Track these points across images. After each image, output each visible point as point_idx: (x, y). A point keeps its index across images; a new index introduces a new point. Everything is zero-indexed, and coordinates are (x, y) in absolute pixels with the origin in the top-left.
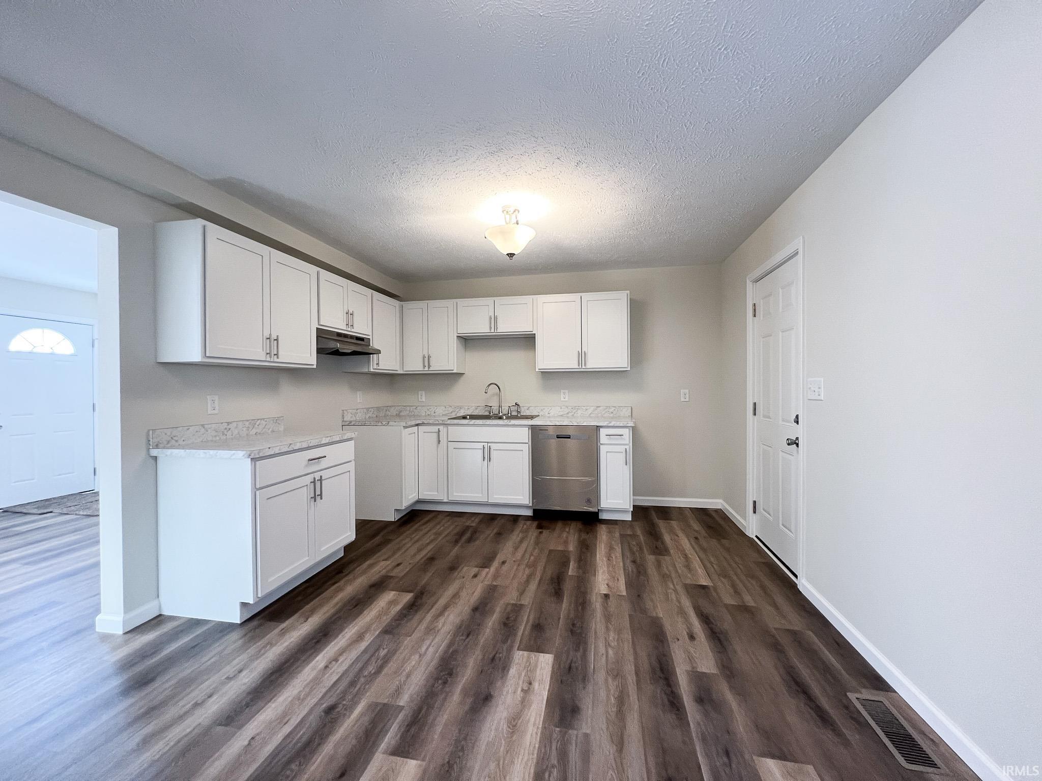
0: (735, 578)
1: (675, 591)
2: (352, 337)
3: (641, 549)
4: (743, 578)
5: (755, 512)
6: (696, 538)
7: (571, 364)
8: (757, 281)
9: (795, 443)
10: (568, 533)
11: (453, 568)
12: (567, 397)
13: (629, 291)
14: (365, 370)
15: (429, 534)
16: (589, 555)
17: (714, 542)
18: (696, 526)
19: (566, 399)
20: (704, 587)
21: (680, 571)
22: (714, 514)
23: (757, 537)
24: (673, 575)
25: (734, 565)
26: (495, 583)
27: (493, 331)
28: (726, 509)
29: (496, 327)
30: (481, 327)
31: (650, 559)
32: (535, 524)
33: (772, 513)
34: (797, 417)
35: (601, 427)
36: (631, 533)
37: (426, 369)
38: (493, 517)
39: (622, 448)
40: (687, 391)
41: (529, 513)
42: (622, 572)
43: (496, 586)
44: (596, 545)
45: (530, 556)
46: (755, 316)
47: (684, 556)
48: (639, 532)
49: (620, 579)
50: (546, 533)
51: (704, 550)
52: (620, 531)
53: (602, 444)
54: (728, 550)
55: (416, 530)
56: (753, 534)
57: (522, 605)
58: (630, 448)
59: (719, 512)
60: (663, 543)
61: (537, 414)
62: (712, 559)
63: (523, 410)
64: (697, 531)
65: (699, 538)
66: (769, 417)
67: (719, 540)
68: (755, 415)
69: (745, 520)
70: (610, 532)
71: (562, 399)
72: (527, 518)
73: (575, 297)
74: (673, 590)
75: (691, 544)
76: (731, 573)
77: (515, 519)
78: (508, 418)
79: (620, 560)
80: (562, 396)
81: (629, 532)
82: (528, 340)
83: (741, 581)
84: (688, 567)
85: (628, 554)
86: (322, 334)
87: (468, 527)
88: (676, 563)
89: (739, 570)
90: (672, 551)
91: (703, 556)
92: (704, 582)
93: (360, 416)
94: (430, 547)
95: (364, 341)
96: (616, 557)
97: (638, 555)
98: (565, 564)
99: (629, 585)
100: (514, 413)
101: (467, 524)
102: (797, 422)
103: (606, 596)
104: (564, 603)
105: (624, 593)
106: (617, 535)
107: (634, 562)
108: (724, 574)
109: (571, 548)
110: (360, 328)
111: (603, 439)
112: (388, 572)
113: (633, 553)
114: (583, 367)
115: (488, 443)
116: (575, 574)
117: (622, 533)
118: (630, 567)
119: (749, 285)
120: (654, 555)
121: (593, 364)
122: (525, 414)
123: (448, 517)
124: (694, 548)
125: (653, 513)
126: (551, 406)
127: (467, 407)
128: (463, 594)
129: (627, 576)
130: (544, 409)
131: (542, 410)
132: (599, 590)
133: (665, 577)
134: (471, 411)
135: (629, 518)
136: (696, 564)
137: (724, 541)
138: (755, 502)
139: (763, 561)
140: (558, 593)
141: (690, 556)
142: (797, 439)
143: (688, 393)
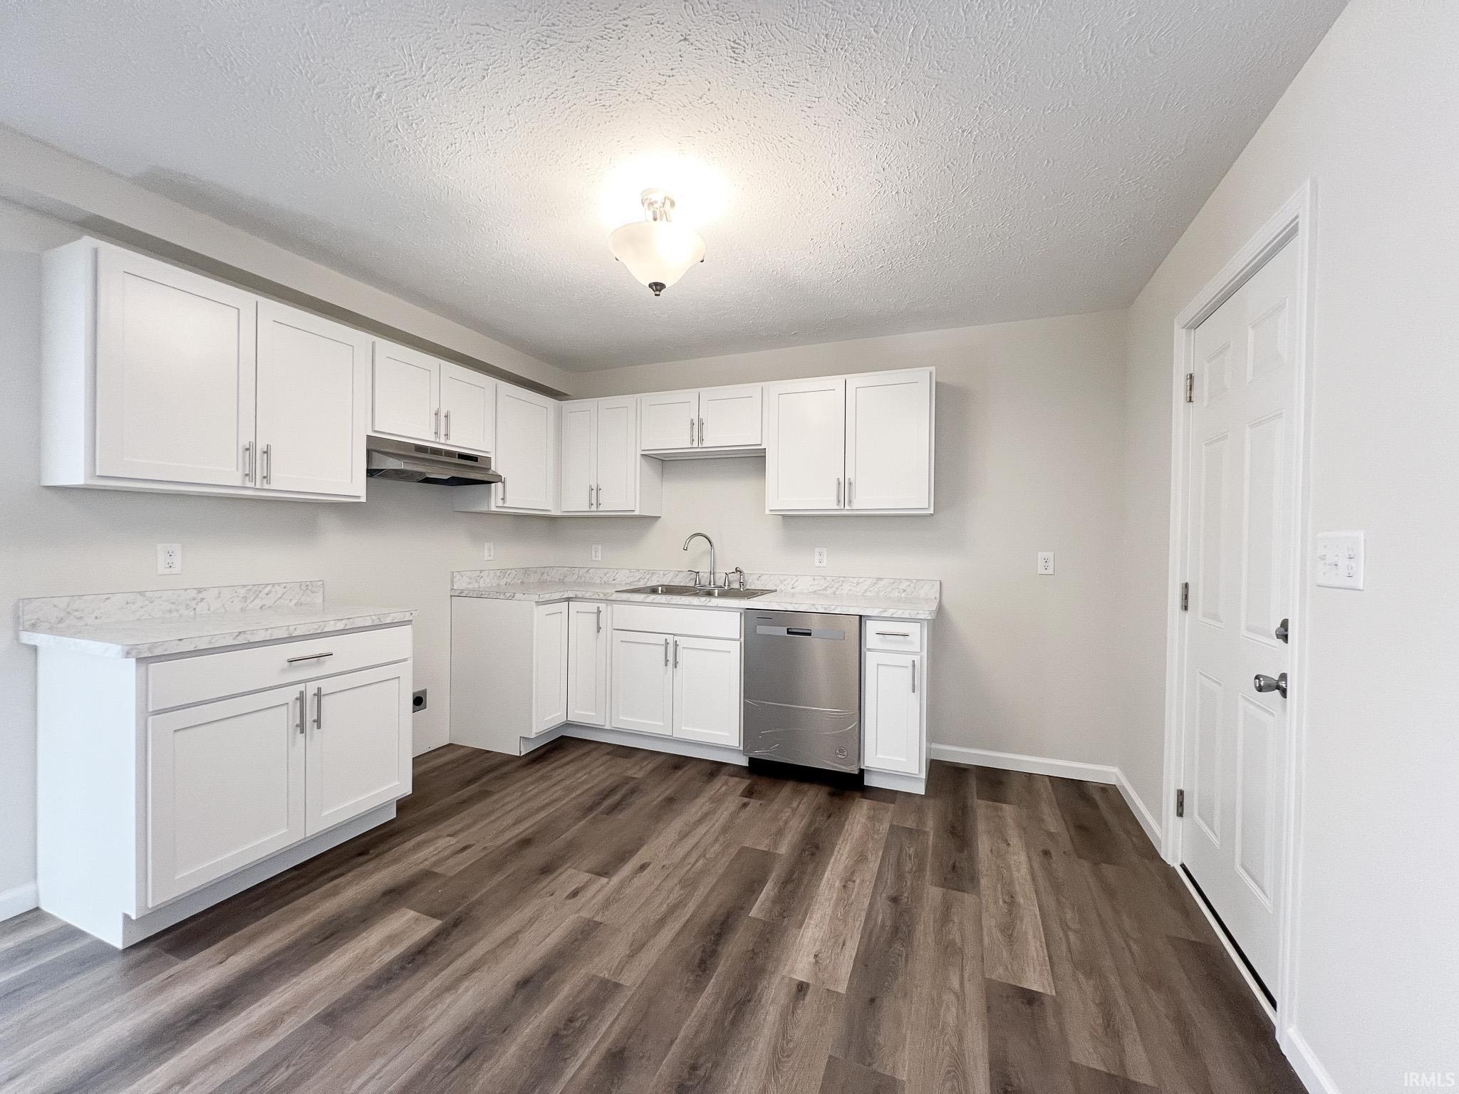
0: (1113, 980)
1: (960, 997)
2: (449, 454)
3: (920, 869)
4: (1135, 982)
5: (1180, 814)
6: (1046, 853)
7: (825, 501)
8: (1196, 324)
9: (1279, 686)
10: (794, 811)
11: (547, 870)
12: (825, 561)
13: (934, 368)
14: (484, 509)
15: (555, 789)
16: (810, 868)
17: (1084, 868)
18: (1053, 821)
19: (824, 564)
20: (1031, 998)
21: (986, 940)
22: (1097, 797)
23: (1183, 866)
24: (970, 950)
25: (1119, 941)
26: (598, 919)
27: (695, 444)
28: (1123, 787)
29: (701, 440)
30: (677, 439)
31: (933, 893)
32: (745, 784)
33: (1218, 832)
34: (1285, 624)
35: (869, 617)
36: (913, 826)
37: (594, 508)
38: (678, 763)
39: (907, 660)
40: (1050, 555)
41: (744, 762)
42: (860, 923)
43: (598, 924)
44: (834, 845)
45: (699, 857)
46: (1190, 401)
47: (1007, 899)
48: (930, 825)
49: (848, 944)
50: (754, 803)
51: (1057, 887)
52: (892, 821)
53: (869, 650)
54: (1110, 892)
55: (543, 778)
56: (1177, 861)
57: (617, 986)
58: (922, 659)
59: (1110, 792)
60: (972, 858)
61: (774, 589)
62: (1069, 915)
63: (750, 581)
64: (1050, 834)
65: (1053, 853)
66: (1216, 617)
67: (1096, 864)
68: (1186, 608)
69: (1160, 824)
70: (871, 818)
71: (818, 564)
72: (737, 771)
73: (836, 382)
74: (956, 994)
75: (1031, 867)
76: (1107, 963)
77: (715, 769)
78: (724, 594)
79: (868, 890)
80: (817, 557)
81: (910, 823)
82: (754, 460)
83: (1127, 991)
84: (1009, 931)
85: (890, 877)
86: (375, 447)
87: (628, 780)
88: (984, 915)
89: (1127, 954)
90: (984, 882)
91: (1050, 902)
92: (1036, 981)
93: (487, 582)
94: (543, 814)
95: (477, 461)
96: (863, 881)
97: (909, 884)
98: (752, 887)
99: (864, 962)
100: (736, 586)
101: (630, 773)
102: (1285, 638)
103: (802, 988)
104: (705, 994)
105: (842, 988)
106: (885, 827)
107: (895, 900)
108: (1088, 966)
109: (784, 849)
110: (462, 439)
111: (871, 640)
112: (435, 864)
113: (900, 877)
114: (847, 507)
115: (674, 635)
116: (760, 916)
117: (895, 823)
118: (883, 913)
119: (1179, 333)
120: (941, 887)
121: (864, 501)
122: (753, 587)
123: (608, 757)
124: (1034, 878)
125: (973, 784)
126: (796, 576)
127: (661, 573)
128: (526, 937)
129: (867, 934)
130: (785, 580)
131: (781, 582)
132: (792, 971)
133: (949, 951)
134: (669, 579)
135: (920, 789)
136: (1030, 923)
137: (1108, 870)
138: (1181, 794)
139: (1193, 938)
140: (703, 965)
141: (1022, 901)
142: (1283, 677)
143: (1052, 560)
